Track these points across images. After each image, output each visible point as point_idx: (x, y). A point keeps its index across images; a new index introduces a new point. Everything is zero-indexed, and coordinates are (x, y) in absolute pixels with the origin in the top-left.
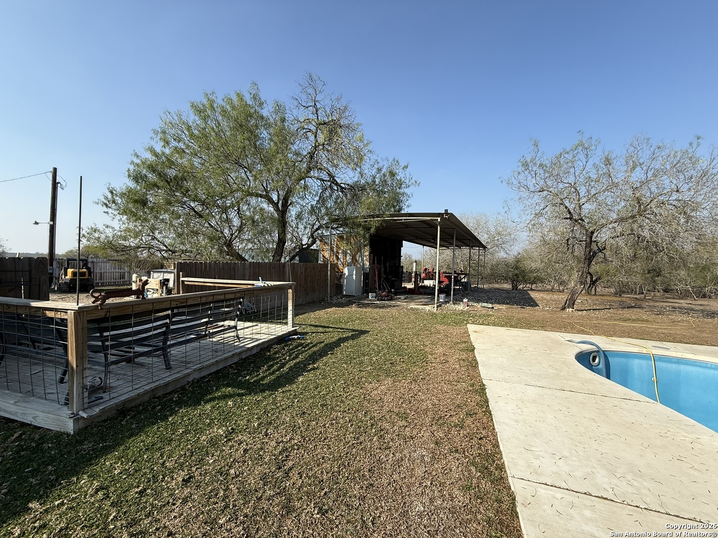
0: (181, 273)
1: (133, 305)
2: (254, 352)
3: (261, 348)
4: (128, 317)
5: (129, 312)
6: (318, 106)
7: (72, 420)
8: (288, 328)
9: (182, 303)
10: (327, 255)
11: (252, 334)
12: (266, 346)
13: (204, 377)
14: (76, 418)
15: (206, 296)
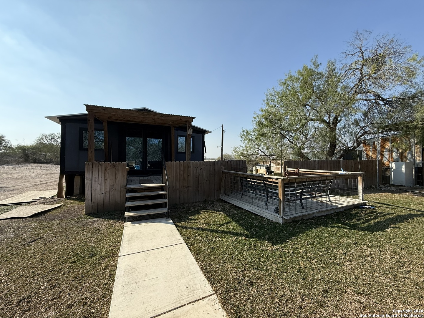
0: (286, 166)
1: (295, 179)
2: (341, 210)
3: (345, 209)
4: (294, 183)
5: (294, 181)
6: (363, 49)
7: (282, 219)
8: (359, 200)
9: (310, 179)
10: (370, 153)
11: (335, 201)
12: (347, 208)
13: (322, 216)
14: (283, 219)
15: (319, 177)
